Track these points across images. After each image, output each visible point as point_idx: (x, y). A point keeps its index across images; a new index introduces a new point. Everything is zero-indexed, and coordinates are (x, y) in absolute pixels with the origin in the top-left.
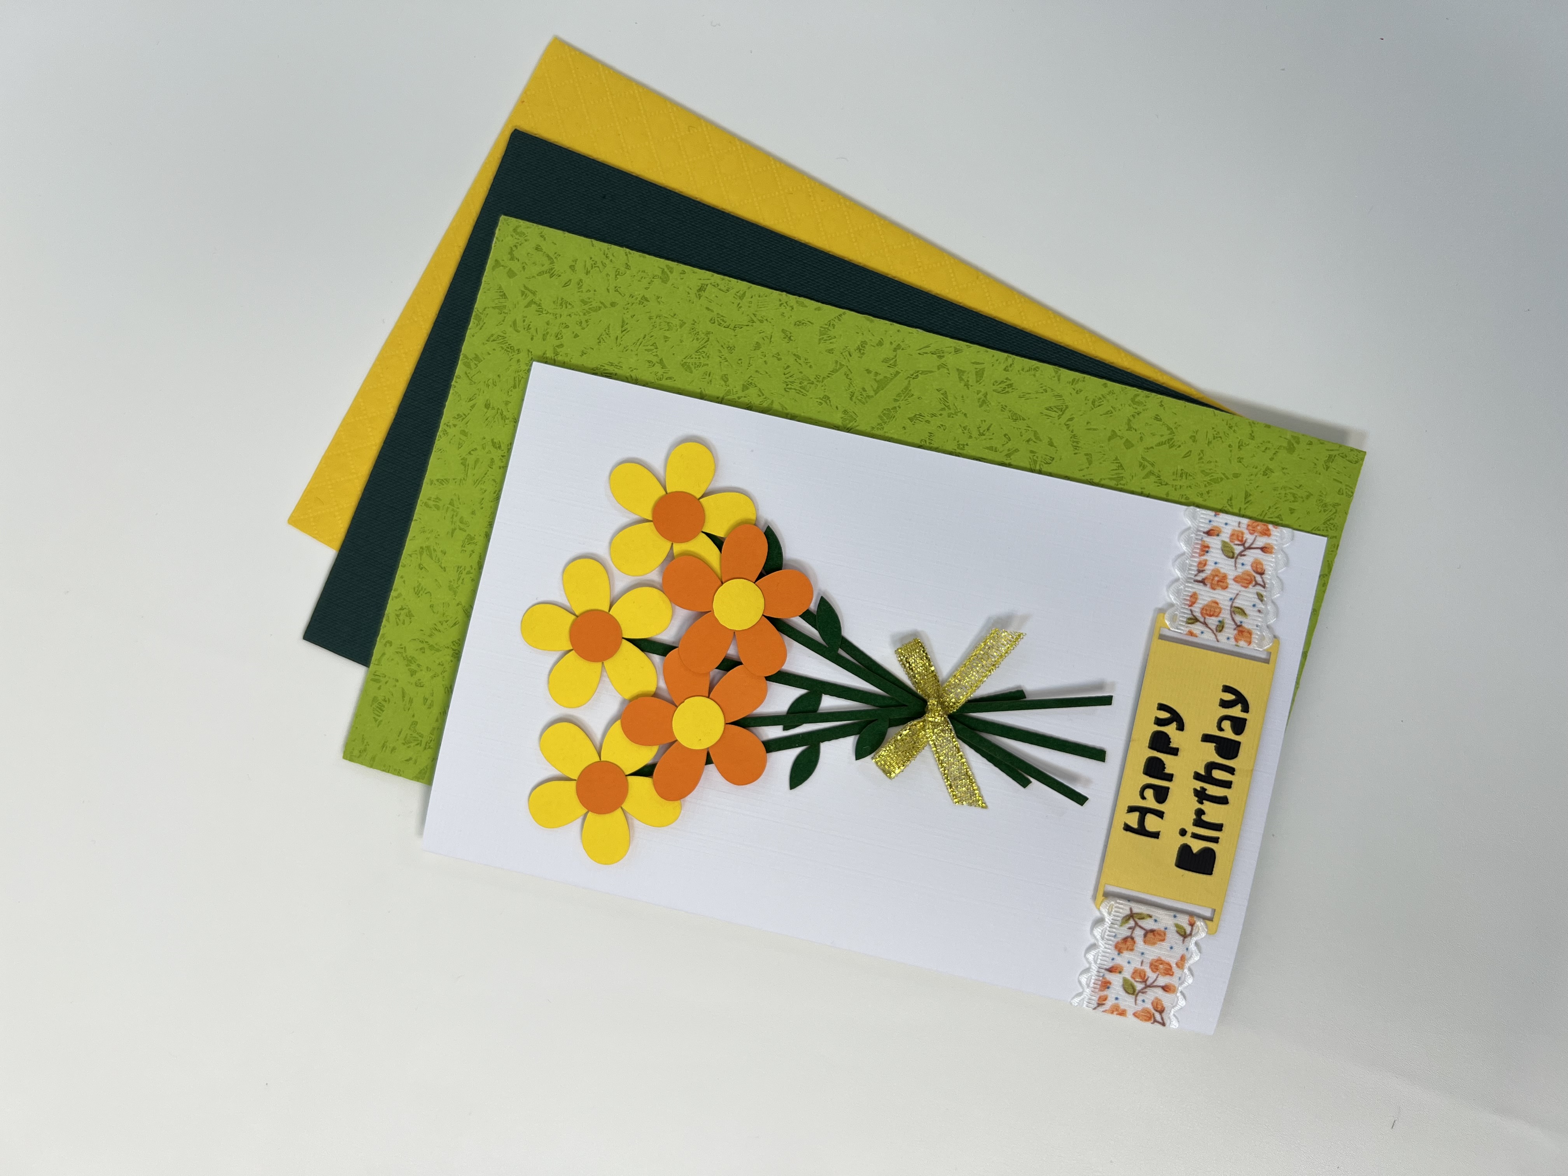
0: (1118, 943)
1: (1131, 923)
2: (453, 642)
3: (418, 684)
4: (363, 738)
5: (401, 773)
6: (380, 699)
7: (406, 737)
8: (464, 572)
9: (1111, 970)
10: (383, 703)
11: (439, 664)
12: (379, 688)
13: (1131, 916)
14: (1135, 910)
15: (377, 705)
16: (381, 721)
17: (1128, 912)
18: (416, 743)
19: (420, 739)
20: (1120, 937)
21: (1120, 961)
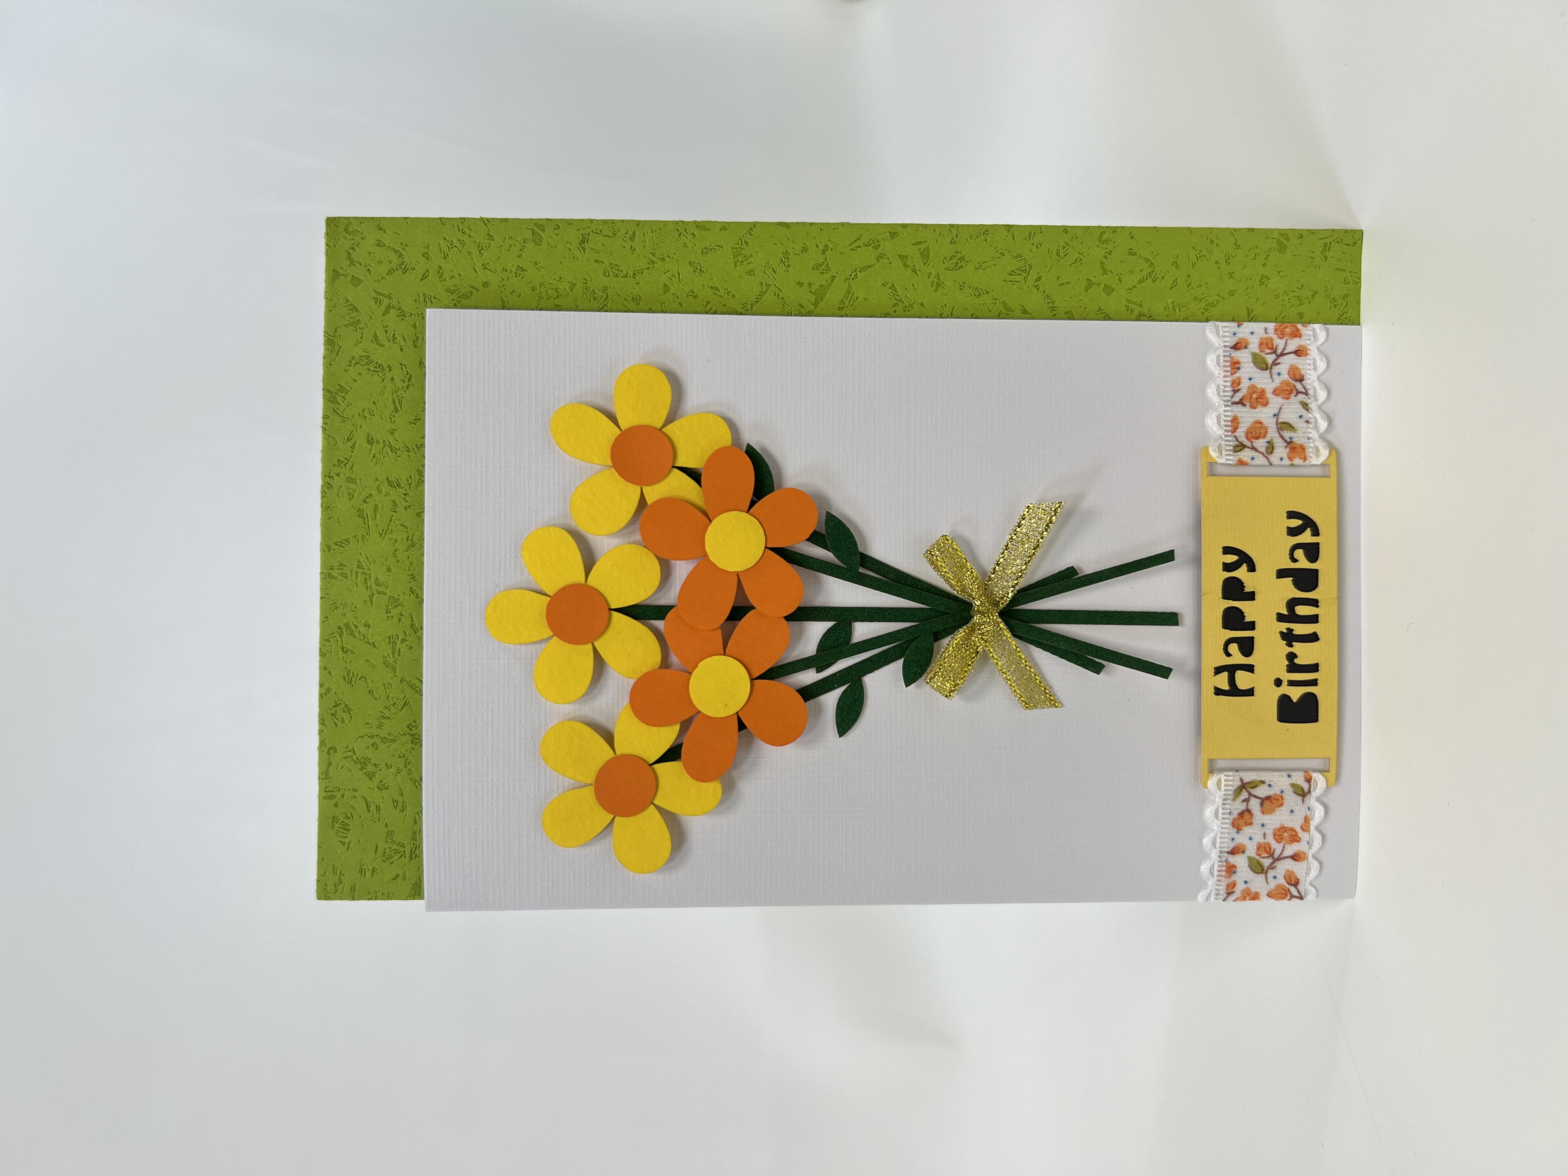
0: (1234, 820)
1: (1245, 795)
2: (408, 726)
3: (382, 787)
4: (334, 869)
5: (391, 895)
6: (341, 818)
7: (385, 853)
8: (398, 642)
9: (1233, 852)
10: (347, 821)
11: (400, 757)
12: (336, 805)
13: (1243, 786)
14: (1246, 780)
15: (340, 826)
16: (350, 842)
17: (1239, 783)
18: (399, 855)
19: (402, 849)
20: (1235, 814)
21: (1242, 839)
